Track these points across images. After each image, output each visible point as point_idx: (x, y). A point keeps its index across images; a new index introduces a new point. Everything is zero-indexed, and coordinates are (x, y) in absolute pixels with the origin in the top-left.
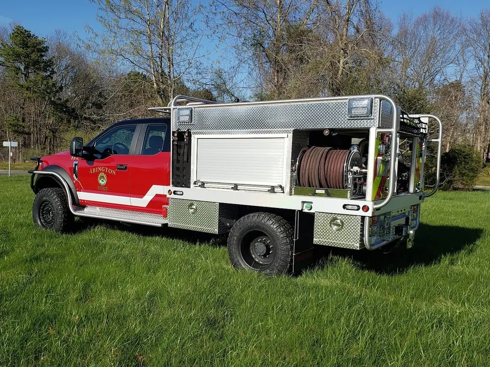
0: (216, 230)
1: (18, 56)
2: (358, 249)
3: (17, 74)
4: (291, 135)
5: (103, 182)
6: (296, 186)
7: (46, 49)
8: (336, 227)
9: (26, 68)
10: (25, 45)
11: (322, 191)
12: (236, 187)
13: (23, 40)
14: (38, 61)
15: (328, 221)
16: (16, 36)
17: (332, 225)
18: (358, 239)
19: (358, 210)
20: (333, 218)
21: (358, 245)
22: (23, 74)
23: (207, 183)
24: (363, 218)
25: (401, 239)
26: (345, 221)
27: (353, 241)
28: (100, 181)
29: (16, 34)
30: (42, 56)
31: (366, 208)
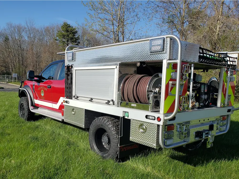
0: (83, 125)
1: (64, 36)
2: (155, 148)
3: (64, 44)
4: (118, 67)
5: (42, 95)
6: (121, 100)
7: (76, 32)
8: (142, 130)
9: (68, 41)
10: (67, 31)
11: (135, 105)
12: (91, 100)
13: (66, 29)
14: (72, 38)
15: (138, 126)
16: (64, 27)
17: (140, 129)
18: (155, 141)
19: (155, 119)
20: (141, 124)
21: (155, 145)
22: (66, 44)
23: (80, 97)
24: (158, 126)
25: (202, 141)
26: (147, 127)
27: (152, 142)
28: (42, 94)
29: (64, 26)
30: (75, 35)
31: (159, 119)
